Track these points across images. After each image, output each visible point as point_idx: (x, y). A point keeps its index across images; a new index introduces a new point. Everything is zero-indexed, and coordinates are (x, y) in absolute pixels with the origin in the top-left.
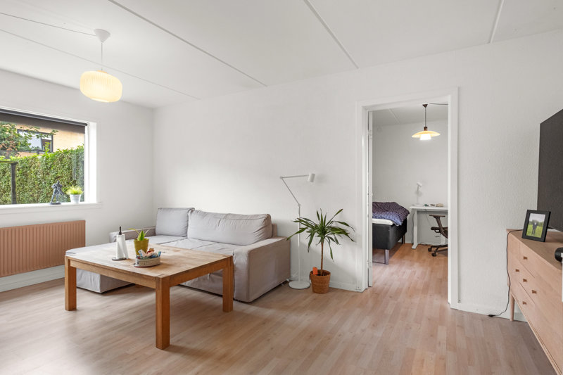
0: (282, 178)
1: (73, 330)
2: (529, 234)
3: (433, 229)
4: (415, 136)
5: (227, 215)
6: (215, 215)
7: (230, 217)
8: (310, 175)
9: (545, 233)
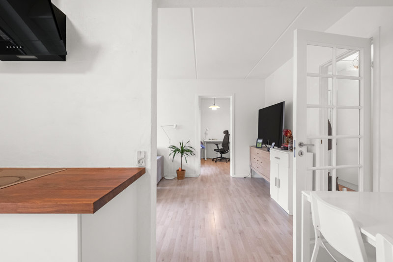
0: (162, 126)
2: (258, 146)
3: (215, 150)
4: (210, 108)
8: (175, 125)
9: (262, 146)
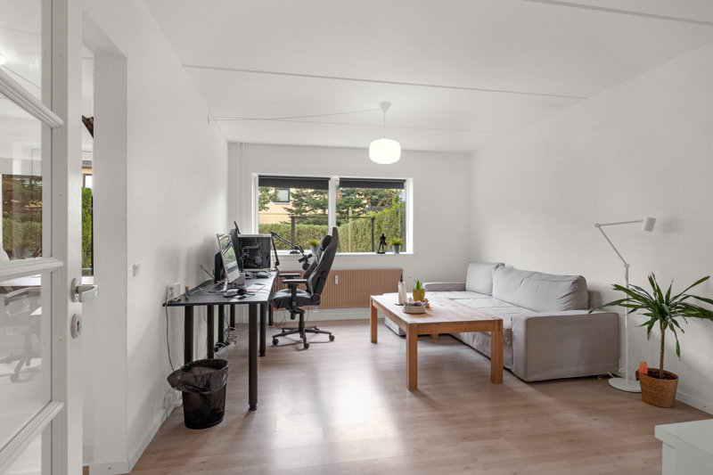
0: (599, 226)
1: (375, 359)
5: (533, 273)
6: (520, 273)
7: (535, 276)
8: (645, 219)
